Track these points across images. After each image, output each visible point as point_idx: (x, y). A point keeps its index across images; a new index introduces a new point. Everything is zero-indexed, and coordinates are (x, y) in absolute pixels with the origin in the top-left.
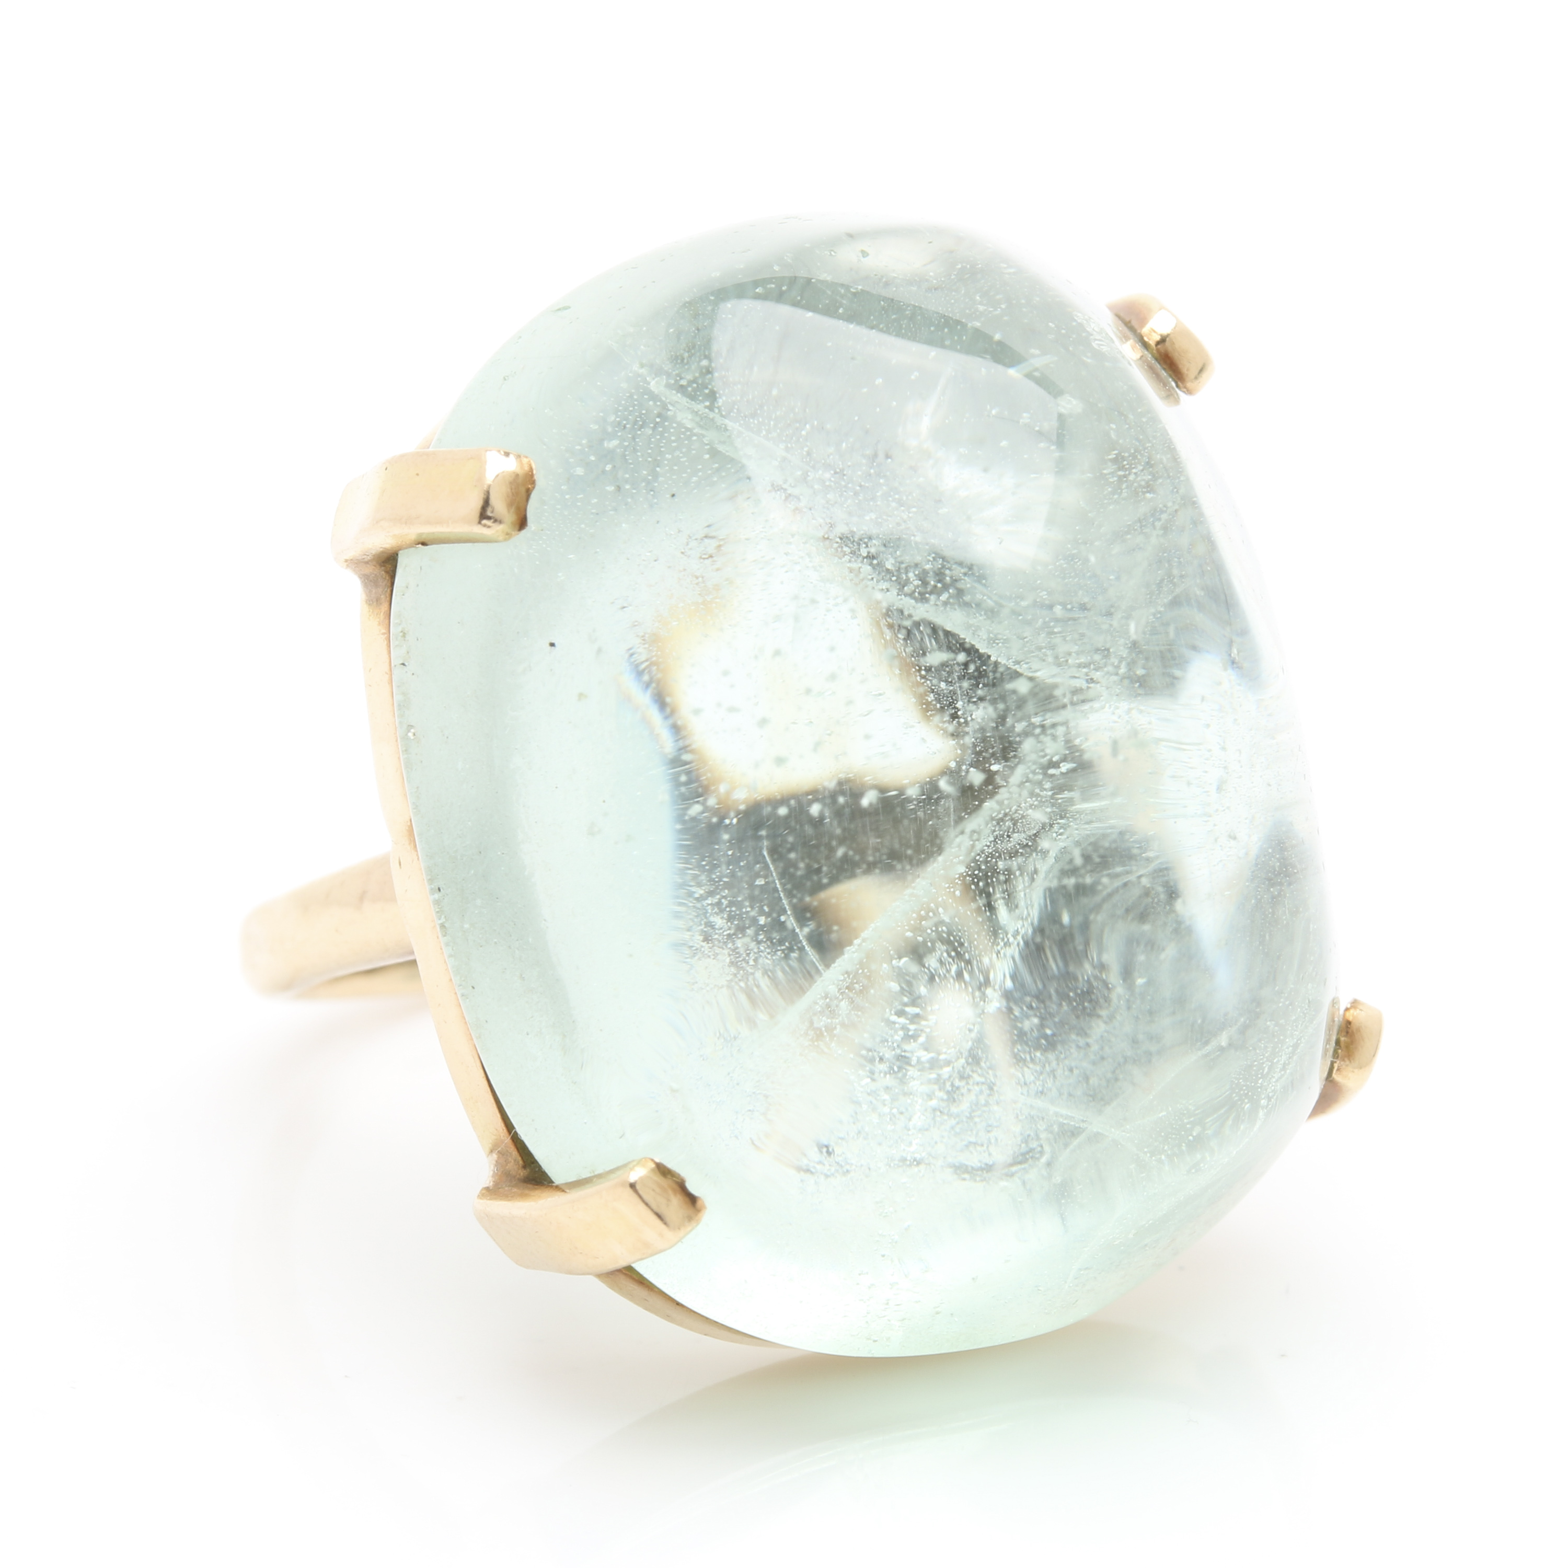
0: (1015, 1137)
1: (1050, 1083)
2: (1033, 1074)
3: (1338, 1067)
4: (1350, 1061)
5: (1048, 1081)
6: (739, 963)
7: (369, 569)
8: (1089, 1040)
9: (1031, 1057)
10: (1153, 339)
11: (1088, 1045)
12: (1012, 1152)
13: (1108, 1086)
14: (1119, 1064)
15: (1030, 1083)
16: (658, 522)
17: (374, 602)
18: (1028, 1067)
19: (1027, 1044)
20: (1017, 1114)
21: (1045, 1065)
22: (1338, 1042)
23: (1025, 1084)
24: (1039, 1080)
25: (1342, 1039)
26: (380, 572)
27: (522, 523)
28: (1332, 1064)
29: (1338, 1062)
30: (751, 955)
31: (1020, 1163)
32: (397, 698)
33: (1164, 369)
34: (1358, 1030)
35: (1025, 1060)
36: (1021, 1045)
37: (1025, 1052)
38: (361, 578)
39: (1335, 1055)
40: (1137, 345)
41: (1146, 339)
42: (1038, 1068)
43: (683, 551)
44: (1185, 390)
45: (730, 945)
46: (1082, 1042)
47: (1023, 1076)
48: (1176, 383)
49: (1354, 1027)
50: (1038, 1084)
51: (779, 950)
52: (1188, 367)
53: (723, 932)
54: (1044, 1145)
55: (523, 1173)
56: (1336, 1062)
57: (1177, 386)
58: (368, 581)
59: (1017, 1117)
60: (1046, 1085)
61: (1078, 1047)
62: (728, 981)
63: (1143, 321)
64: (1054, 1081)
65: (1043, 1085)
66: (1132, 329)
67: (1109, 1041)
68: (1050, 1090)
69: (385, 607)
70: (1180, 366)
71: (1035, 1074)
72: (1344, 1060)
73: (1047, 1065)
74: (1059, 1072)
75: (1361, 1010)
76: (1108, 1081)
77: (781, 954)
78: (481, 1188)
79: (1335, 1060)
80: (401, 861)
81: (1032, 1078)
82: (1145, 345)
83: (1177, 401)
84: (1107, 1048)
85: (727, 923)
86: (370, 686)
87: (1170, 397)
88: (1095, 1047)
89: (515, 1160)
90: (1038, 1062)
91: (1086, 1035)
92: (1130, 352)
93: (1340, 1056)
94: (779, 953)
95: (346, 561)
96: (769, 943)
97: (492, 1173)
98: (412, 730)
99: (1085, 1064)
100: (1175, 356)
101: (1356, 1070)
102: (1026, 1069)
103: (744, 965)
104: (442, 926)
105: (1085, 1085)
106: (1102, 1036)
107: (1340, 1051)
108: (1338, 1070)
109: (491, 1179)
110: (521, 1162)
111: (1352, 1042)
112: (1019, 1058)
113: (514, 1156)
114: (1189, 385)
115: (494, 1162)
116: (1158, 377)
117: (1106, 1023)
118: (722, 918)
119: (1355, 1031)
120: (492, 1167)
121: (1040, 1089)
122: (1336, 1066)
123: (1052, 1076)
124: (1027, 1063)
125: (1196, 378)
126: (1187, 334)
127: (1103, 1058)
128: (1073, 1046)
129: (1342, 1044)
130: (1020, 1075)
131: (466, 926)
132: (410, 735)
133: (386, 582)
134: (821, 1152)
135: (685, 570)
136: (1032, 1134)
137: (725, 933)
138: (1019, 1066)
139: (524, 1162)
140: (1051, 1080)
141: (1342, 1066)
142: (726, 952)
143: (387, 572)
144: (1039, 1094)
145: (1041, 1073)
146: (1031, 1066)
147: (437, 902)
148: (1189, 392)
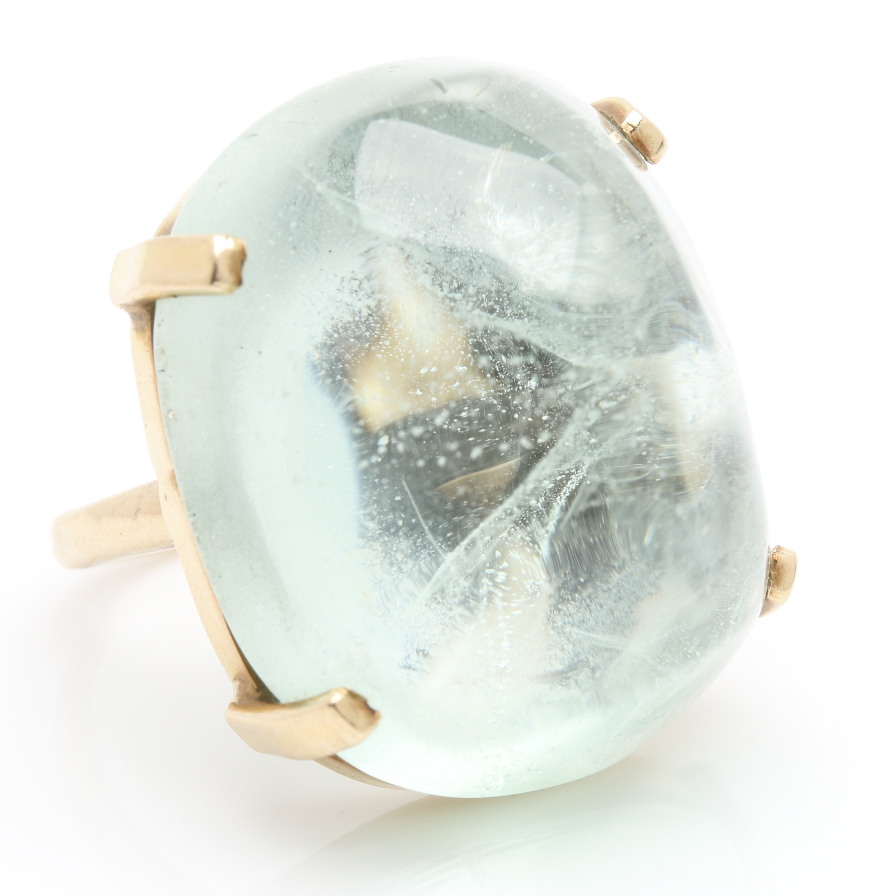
0: (569, 653)
1: (588, 615)
2: (574, 608)
3: (771, 591)
4: (778, 587)
5: (586, 613)
6: (387, 550)
7: (136, 310)
8: (610, 586)
9: (572, 598)
10: (628, 130)
11: (610, 589)
12: (568, 663)
13: (626, 617)
14: (633, 602)
15: (573, 615)
16: (321, 270)
17: (139, 329)
18: (571, 604)
19: (568, 589)
20: (568, 637)
21: (582, 602)
22: (770, 575)
23: (570, 615)
24: (579, 612)
25: (772, 573)
26: (144, 311)
27: (239, 282)
28: (768, 589)
29: (771, 588)
30: (394, 545)
31: (574, 670)
32: (160, 392)
33: (637, 149)
34: (782, 566)
35: (568, 600)
36: (564, 590)
37: (567, 595)
38: (130, 314)
39: (769, 584)
40: (619, 135)
41: (624, 130)
42: (577, 604)
43: (338, 288)
44: (651, 161)
45: (381, 540)
46: (605, 587)
47: (568, 610)
48: (645, 157)
49: (779, 564)
50: (579, 615)
51: (411, 540)
52: (652, 147)
53: (376, 531)
54: (589, 657)
55: (257, 695)
56: (769, 588)
57: (646, 159)
58: (135, 317)
59: (569, 640)
60: (585, 617)
61: (603, 591)
62: (380, 561)
63: (622, 118)
64: (590, 613)
65: (583, 617)
66: (614, 123)
67: (623, 586)
68: (589, 620)
69: (148, 333)
70: (647, 146)
71: (576, 608)
72: (774, 587)
73: (583, 602)
74: (593, 607)
75: (783, 553)
76: (627, 613)
77: (412, 541)
78: (229, 704)
79: (769, 587)
80: (167, 496)
81: (575, 611)
82: (624, 134)
83: (646, 168)
84: (622, 592)
85: (378, 526)
86: (140, 384)
87: (642, 166)
88: (614, 591)
89: (252, 686)
90: (577, 600)
91: (607, 582)
92: (615, 138)
93: (772, 584)
94: (411, 541)
95: (121, 305)
96: (405, 536)
97: (236, 693)
98: (172, 413)
99: (610, 602)
100: (643, 140)
101: (782, 592)
102: (569, 605)
103: (390, 551)
104: (198, 539)
105: (611, 616)
106: (618, 583)
107: (771, 581)
108: (771, 593)
109: (236, 697)
110: (256, 687)
111: (779, 575)
112: (564, 598)
113: (251, 682)
114: (653, 158)
115: (237, 686)
116: (633, 153)
117: (618, 573)
118: (374, 523)
119: (780, 567)
120: (236, 689)
121: (582, 619)
122: (769, 590)
123: (588, 610)
124: (569, 602)
125: (657, 153)
126: (650, 125)
127: (620, 598)
128: (600, 589)
129: (772, 576)
130: (566, 609)
131: (213, 537)
132: (170, 416)
133: (147, 318)
134: (419, 655)
135: (341, 301)
136: (581, 651)
137: (377, 532)
138: (564, 603)
139: (258, 686)
140: (588, 613)
141: (773, 590)
142: (379, 544)
143: (148, 311)
144: (582, 623)
145: (580, 607)
146: (572, 603)
147: (193, 524)
148: (653, 162)
